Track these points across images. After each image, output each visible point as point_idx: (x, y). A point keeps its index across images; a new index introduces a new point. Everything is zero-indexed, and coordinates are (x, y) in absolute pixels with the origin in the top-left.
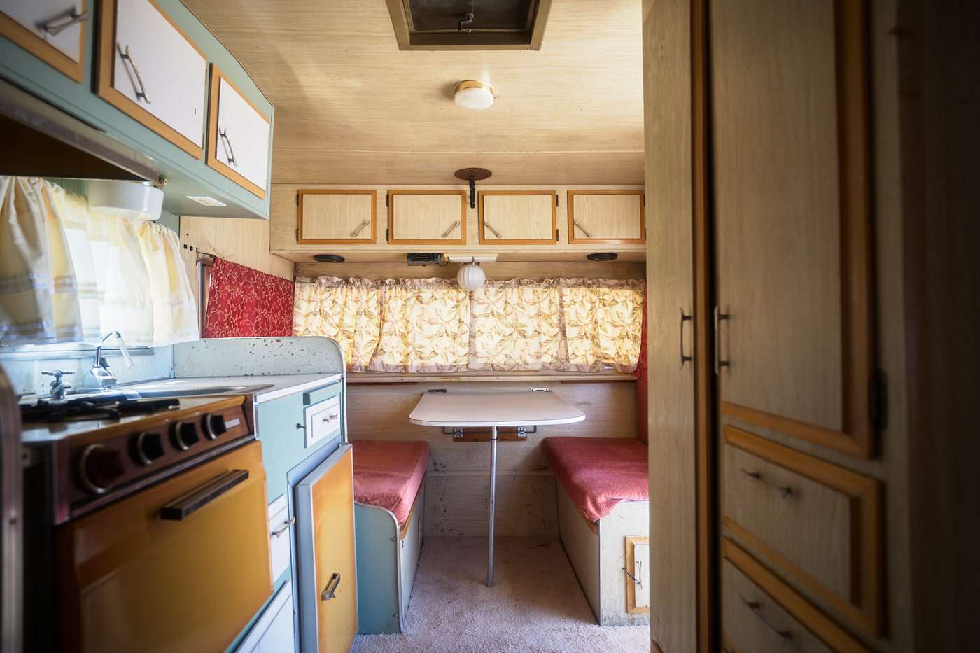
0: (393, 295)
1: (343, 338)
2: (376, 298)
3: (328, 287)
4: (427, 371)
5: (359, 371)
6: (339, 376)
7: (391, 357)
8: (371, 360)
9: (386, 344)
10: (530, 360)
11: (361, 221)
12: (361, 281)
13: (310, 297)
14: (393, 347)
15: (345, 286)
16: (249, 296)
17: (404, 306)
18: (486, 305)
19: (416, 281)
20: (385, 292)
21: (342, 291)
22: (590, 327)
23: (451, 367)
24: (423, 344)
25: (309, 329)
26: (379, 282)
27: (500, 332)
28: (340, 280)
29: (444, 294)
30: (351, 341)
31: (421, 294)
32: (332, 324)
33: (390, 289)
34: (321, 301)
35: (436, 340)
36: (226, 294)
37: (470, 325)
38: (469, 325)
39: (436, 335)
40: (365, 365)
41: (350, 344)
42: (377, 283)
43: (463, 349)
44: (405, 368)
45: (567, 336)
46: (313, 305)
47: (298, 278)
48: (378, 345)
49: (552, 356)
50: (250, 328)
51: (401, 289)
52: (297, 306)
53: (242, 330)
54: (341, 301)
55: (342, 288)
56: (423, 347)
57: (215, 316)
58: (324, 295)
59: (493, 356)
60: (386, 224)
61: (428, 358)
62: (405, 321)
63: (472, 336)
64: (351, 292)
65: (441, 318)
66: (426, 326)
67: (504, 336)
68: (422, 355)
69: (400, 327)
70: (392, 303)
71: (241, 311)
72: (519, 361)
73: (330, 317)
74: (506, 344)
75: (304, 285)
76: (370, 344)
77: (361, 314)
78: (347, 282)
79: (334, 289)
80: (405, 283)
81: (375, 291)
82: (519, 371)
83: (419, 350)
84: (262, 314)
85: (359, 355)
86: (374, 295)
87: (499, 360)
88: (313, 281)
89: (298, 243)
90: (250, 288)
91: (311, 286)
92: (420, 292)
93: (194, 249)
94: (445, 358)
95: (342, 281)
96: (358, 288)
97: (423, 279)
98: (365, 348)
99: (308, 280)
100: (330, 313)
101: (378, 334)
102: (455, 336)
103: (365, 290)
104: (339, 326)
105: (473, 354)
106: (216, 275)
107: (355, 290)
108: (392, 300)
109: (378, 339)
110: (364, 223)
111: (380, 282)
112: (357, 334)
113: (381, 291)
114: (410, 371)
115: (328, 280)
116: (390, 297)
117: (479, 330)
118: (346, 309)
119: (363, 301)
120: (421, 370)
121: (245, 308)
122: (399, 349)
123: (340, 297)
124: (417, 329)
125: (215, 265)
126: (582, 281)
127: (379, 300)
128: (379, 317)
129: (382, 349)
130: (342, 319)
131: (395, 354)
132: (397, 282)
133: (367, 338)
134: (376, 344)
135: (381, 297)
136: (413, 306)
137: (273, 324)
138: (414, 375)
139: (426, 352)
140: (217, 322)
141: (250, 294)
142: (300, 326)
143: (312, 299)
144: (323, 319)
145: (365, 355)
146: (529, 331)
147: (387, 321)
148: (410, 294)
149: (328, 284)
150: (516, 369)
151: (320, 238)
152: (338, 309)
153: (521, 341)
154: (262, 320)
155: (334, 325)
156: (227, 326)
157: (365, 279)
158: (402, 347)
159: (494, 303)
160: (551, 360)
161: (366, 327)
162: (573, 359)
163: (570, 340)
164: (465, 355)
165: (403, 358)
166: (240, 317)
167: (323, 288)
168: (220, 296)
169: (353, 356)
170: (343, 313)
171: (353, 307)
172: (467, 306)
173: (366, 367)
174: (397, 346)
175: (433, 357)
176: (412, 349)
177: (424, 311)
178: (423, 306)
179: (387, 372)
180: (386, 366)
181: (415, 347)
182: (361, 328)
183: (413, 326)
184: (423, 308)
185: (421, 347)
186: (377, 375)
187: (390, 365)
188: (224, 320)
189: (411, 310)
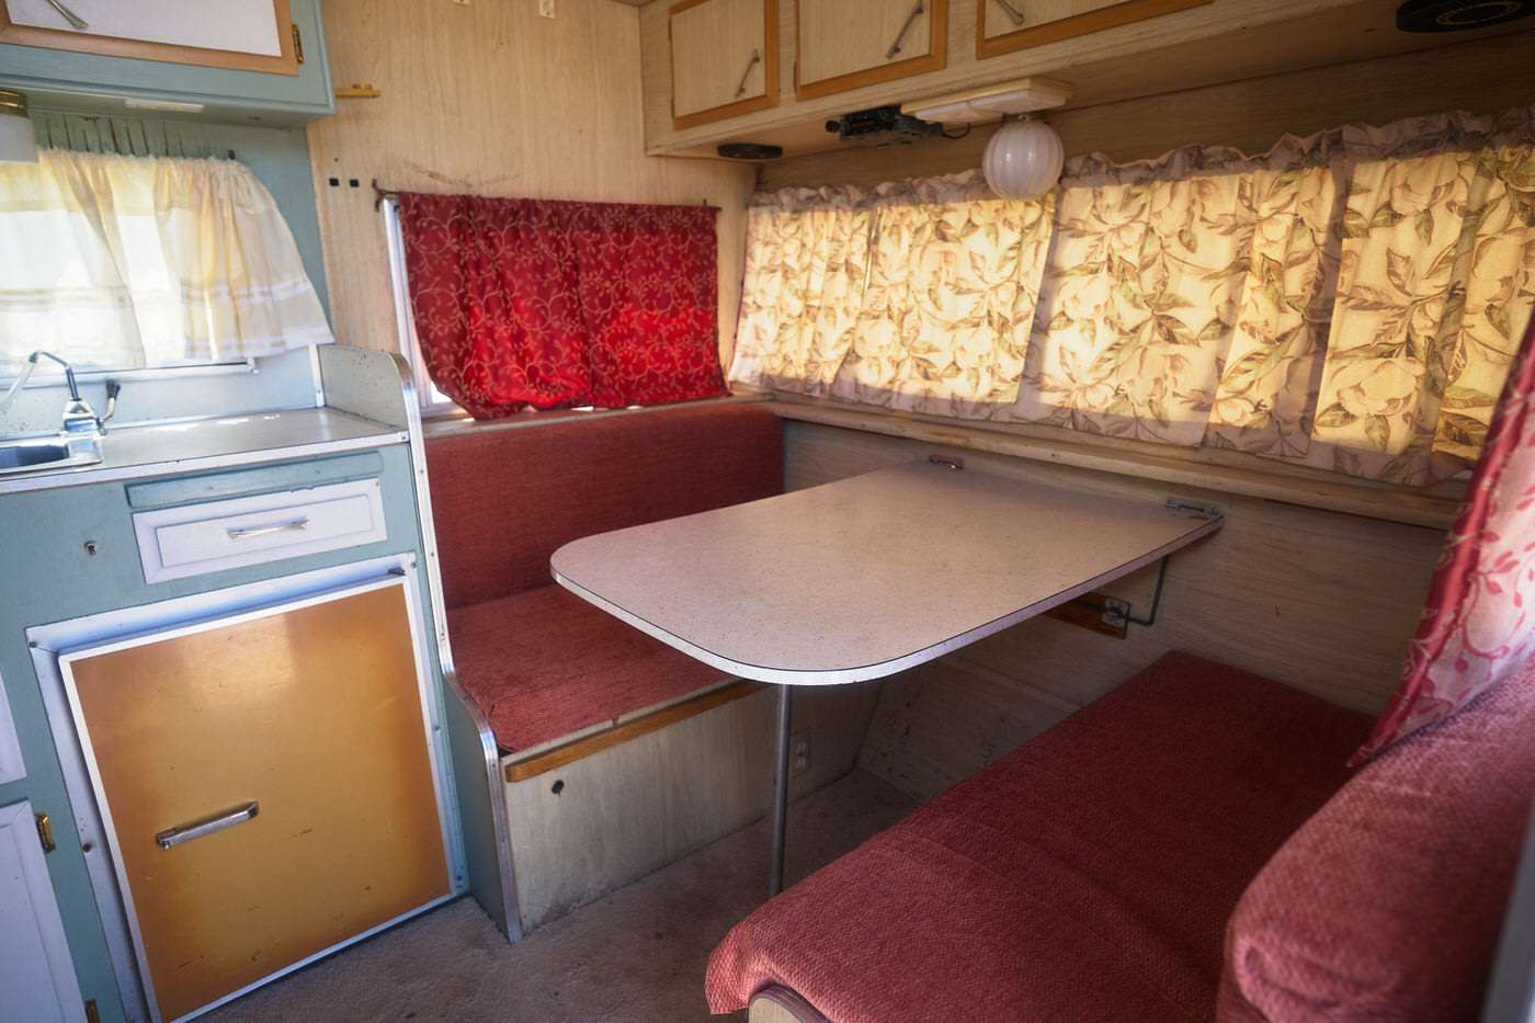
0: (890, 221)
1: (808, 322)
2: (864, 231)
3: (795, 212)
5: (817, 393)
7: (875, 369)
8: (838, 372)
9: (864, 338)
10: (1176, 410)
11: (749, 54)
12: (841, 194)
13: (766, 234)
14: (881, 347)
15: (817, 207)
18: (1089, 240)
20: (879, 217)
21: (812, 219)
22: (1435, 311)
23: (981, 405)
24: (935, 344)
26: (870, 191)
27: (1115, 319)
28: (812, 194)
29: (997, 211)
31: (945, 217)
32: (796, 291)
33: (888, 207)
34: (784, 242)
35: (964, 334)
37: (1040, 299)
38: (1035, 299)
39: (964, 321)
40: (829, 381)
42: (866, 196)
43: (1012, 361)
45: (1331, 342)
46: (768, 250)
49: (1257, 407)
51: (908, 205)
54: (811, 241)
55: (813, 211)
56: (937, 350)
58: (786, 230)
59: (1084, 389)
60: (794, 48)
61: (939, 379)
63: (1041, 328)
64: (826, 221)
65: (981, 277)
66: (945, 294)
67: (1121, 332)
68: (930, 371)
69: (901, 299)
71: (519, 283)
72: (1146, 413)
73: (795, 277)
74: (1123, 356)
77: (835, 270)
78: (821, 196)
80: (914, 189)
81: (864, 216)
82: (1137, 440)
83: (925, 357)
84: (587, 283)
85: (820, 361)
86: (862, 224)
87: (1096, 400)
89: (675, 129)
90: (532, 237)
91: (769, 212)
92: (943, 212)
93: (366, 184)
94: (974, 380)
95: (814, 197)
102: (1004, 325)
103: (849, 214)
105: (1032, 378)
107: (831, 216)
110: (753, 61)
113: (873, 215)
115: (792, 196)
116: (887, 226)
117: (1063, 313)
118: (816, 262)
119: (843, 239)
120: (918, 405)
122: (890, 351)
123: (810, 233)
124: (928, 305)
125: (403, 208)
126: (1442, 125)
127: (870, 235)
129: (853, 351)
130: (808, 281)
131: (881, 363)
132: (901, 189)
135: (871, 229)
136: (925, 248)
138: (904, 416)
139: (940, 361)
141: (535, 250)
144: (783, 279)
145: (832, 359)
146: (1194, 319)
147: (872, 286)
148: (923, 218)
149: (795, 205)
150: (1128, 433)
152: (807, 258)
153: (1160, 352)
154: (588, 295)
157: (849, 188)
158: (896, 348)
159: (1117, 230)
160: (1249, 419)
161: (845, 298)
162: (1332, 424)
163: (1334, 357)
164: (1014, 380)
165: (891, 371)
166: (517, 294)
167: (786, 215)
168: (435, 261)
169: (809, 362)
170: (809, 270)
172: (1039, 243)
173: (830, 387)
174: (889, 346)
175: (950, 376)
176: (906, 354)
177: (949, 259)
178: (947, 249)
179: (860, 402)
180: (862, 390)
181: (915, 350)
182: (834, 301)
183: (919, 297)
184: (946, 253)
185: (930, 350)
186: (846, 407)
187: (869, 388)
188: (451, 304)
189: (921, 258)
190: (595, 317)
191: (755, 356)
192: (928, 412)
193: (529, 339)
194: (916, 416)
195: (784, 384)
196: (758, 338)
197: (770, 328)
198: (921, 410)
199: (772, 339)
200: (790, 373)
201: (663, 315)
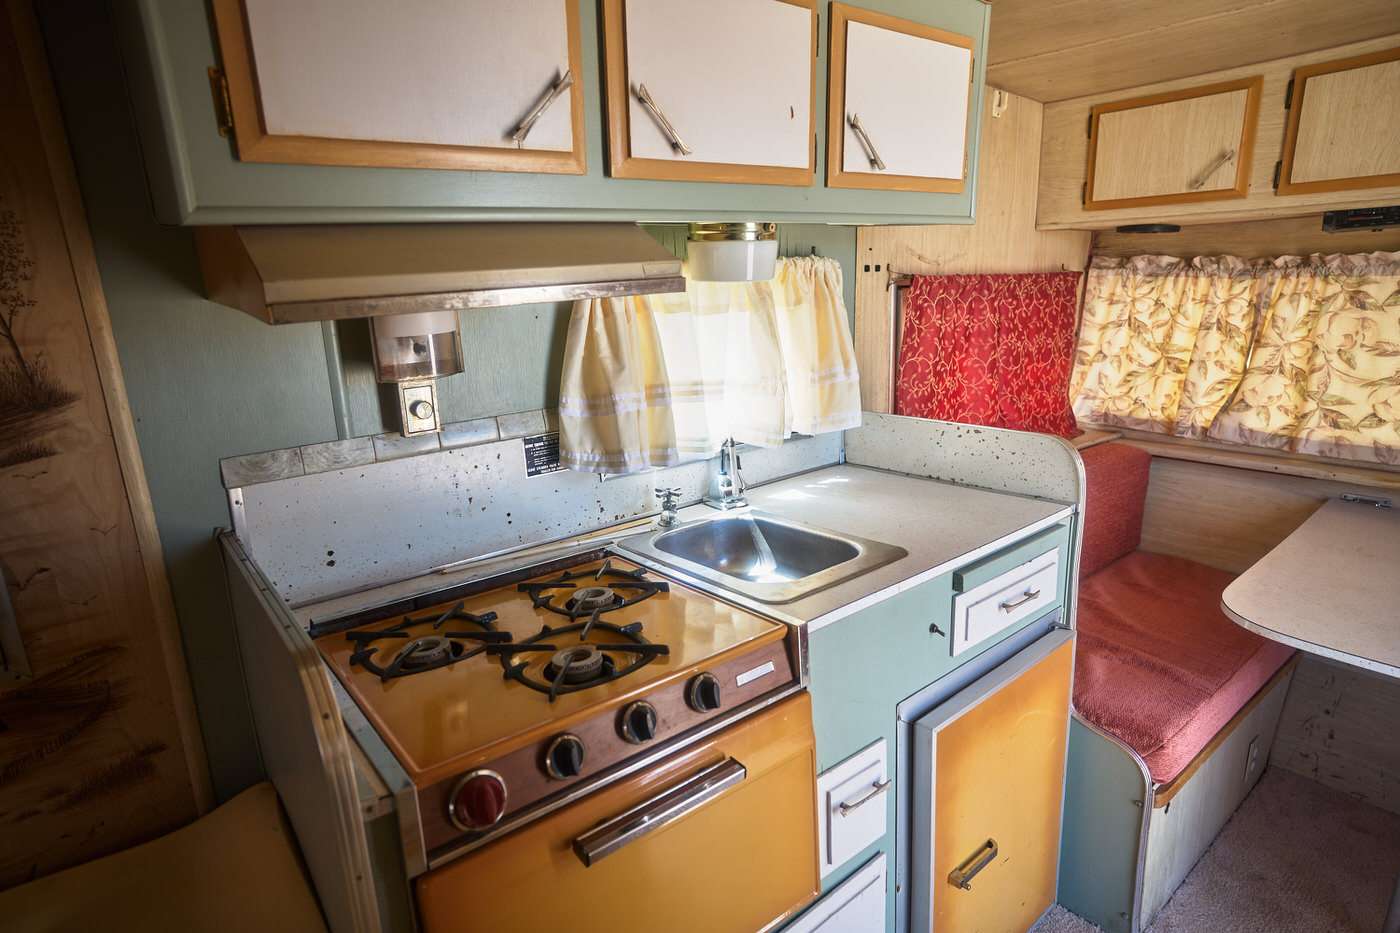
0: (1288, 289)
1: (1168, 370)
2: (1247, 295)
3: (1150, 275)
4: (1346, 455)
5: (1188, 435)
6: (1069, 511)
7: (1262, 416)
8: (1216, 418)
9: (1253, 390)
11: (1215, 153)
12: (1218, 263)
13: (1113, 294)
14: (1270, 398)
15: (1183, 273)
16: (980, 321)
17: (1314, 315)
19: (1357, 260)
20: (1272, 284)
21: (1175, 283)
24: (1348, 397)
25: (1105, 352)
26: (1261, 261)
28: (1174, 260)
30: (1181, 377)
31: (1364, 288)
32: (1148, 343)
33: (1286, 277)
34: (1134, 301)
36: (932, 330)
39: (1387, 379)
40: (1203, 425)
41: (1180, 382)
42: (1253, 266)
44: (1292, 442)
46: (1117, 309)
47: (1095, 260)
48: (1236, 390)
50: (980, 371)
51: (1313, 276)
52: (1090, 311)
53: (966, 374)
54: (1171, 301)
55: (1178, 276)
56: (1348, 403)
57: (913, 366)
58: (1138, 291)
60: (1277, 150)
61: (1356, 428)
62: (1310, 345)
64: (1195, 284)
66: (1362, 357)
68: (1341, 421)
69: (1294, 356)
70: (1284, 309)
71: (966, 346)
73: (1147, 331)
75: (1104, 272)
76: (1219, 386)
77: (1208, 329)
78: (1189, 264)
79: (1161, 279)
80: (1324, 263)
81: (1248, 282)
83: (1334, 408)
84: (1006, 344)
85: (1192, 406)
86: (1243, 293)
88: (1121, 265)
89: (1084, 209)
90: (981, 307)
91: (1117, 274)
92: (1359, 284)
93: (883, 269)
95: (1179, 263)
96: (1211, 276)
97: (1376, 254)
98: (1207, 394)
99: (1113, 262)
100: (1149, 323)
101: (1240, 369)
103: (1226, 280)
104: (1163, 348)
106: (915, 304)
107: (1203, 281)
108: (1284, 301)
109: (1239, 378)
110: (1223, 157)
111: (1260, 263)
112: (1195, 367)
113: (1261, 284)
114: (1301, 449)
115: (1150, 262)
116: (1281, 295)
118: (1180, 319)
119: (1217, 301)
120: (1331, 450)
121: (973, 340)
122: (1284, 401)
123: (1171, 294)
124: (1338, 364)
125: (912, 289)
127: (1255, 300)
128: (1249, 334)
129: (1242, 400)
130: (1168, 336)
131: (1273, 409)
132: (1306, 262)
133: (1215, 374)
134: (1231, 390)
135: (1259, 295)
136: (1336, 314)
137: (1028, 354)
138: (1310, 460)
139: (1356, 413)
140: (915, 376)
141: (982, 318)
142: (1090, 344)
143: (1115, 298)
144: (1132, 334)
145: (1206, 407)
147: (1266, 345)
148: (1334, 288)
149: (1149, 270)
151: (1125, 197)
152: (1164, 316)
155: (1153, 346)
156: (933, 379)
157: (1230, 259)
158: (1291, 398)
161: (1217, 353)
165: (1289, 420)
166: (963, 356)
167: (1139, 277)
168: (922, 334)
169: (1180, 407)
170: (1172, 324)
171: (1195, 313)
173: (1205, 430)
174: (1280, 397)
175: (1370, 426)
176: (1316, 406)
177: (1366, 324)
178: (1365, 315)
179: (1247, 445)
180: (1247, 433)
181: (1323, 402)
182: (1205, 355)
183: (1329, 357)
184: (1364, 319)
185: (1341, 402)
186: (1224, 448)
187: (1257, 432)
188: (927, 371)
189: (1330, 323)
190: (1008, 373)
191: (1094, 398)
192: (1342, 457)
193: (965, 394)
194: (1324, 460)
195: (1138, 424)
196: (1100, 383)
197: (1114, 374)
198: (1334, 454)
199: (1117, 384)
200: (1143, 415)
201: (1045, 367)
